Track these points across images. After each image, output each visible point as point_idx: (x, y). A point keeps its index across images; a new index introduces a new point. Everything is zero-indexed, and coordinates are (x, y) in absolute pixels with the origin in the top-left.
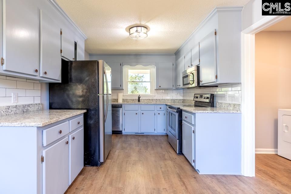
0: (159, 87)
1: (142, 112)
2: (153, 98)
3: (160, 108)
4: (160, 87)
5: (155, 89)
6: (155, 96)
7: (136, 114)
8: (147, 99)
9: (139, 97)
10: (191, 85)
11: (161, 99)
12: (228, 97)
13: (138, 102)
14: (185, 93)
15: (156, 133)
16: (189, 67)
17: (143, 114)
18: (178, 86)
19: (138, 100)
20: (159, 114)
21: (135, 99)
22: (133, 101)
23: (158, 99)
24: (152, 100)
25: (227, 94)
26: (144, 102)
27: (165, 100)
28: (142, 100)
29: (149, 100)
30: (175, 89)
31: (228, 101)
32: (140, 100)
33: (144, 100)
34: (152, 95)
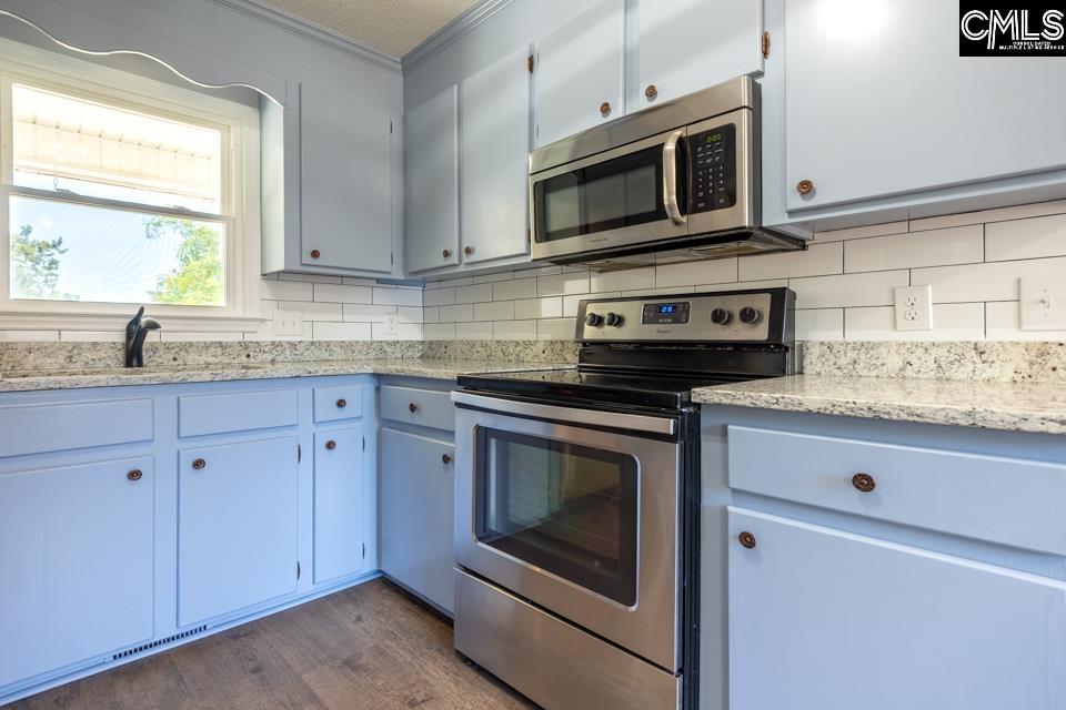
0: (308, 259)
1: (191, 452)
2: (248, 338)
3: (341, 404)
4: (315, 254)
5: (277, 264)
6: (262, 320)
7: (134, 475)
8: (207, 346)
9: (143, 326)
10: (677, 223)
11: (307, 338)
12: (931, 306)
13: (128, 364)
14: (436, 309)
15: (305, 590)
16: (605, 109)
17: (198, 464)
18: (446, 254)
19: (121, 355)
20: (330, 445)
21: (95, 344)
22: (70, 357)
23: (288, 343)
24: (245, 346)
25: (930, 287)
26: (173, 363)
27: (332, 347)
28: (168, 347)
29: (219, 350)
30: (402, 278)
31: (931, 327)
32: (151, 353)
33: (177, 349)
34: (238, 313)
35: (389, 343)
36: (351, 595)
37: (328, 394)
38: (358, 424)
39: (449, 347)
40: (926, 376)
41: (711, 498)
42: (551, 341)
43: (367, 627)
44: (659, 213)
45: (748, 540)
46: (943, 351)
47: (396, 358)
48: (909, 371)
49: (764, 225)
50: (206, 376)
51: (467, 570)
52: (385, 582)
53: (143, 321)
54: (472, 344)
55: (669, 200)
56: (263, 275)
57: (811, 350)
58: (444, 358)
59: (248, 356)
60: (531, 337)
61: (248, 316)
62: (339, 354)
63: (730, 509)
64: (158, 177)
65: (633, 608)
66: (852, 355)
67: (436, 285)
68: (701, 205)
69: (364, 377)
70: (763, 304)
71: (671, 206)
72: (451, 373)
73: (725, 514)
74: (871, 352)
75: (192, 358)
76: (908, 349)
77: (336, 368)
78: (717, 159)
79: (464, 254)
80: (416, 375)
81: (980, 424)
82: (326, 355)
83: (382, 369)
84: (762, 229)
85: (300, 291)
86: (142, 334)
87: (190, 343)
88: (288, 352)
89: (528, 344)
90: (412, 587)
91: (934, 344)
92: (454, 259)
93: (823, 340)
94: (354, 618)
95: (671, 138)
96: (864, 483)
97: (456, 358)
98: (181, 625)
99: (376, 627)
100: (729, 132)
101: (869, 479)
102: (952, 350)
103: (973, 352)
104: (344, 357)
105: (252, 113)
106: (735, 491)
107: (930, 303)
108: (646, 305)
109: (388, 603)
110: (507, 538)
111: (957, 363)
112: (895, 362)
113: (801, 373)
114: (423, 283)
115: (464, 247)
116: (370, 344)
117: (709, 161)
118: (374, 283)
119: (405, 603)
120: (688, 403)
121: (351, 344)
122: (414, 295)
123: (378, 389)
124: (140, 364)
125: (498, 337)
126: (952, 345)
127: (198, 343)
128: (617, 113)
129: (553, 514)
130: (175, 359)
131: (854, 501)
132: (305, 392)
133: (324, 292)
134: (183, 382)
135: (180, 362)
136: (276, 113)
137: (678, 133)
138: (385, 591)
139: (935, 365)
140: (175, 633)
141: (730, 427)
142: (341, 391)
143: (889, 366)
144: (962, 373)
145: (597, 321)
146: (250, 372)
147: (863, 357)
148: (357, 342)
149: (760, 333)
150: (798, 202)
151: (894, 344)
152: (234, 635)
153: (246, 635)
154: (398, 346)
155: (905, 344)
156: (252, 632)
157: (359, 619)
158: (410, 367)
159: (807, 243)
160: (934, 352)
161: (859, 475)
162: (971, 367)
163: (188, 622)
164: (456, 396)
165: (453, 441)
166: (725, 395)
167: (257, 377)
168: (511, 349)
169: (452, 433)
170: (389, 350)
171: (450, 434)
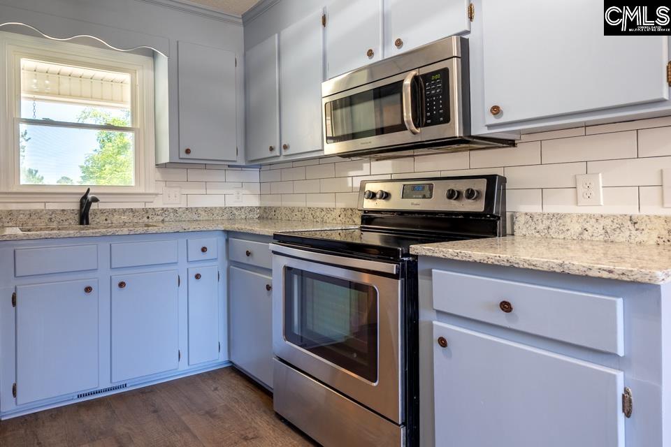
0: (183, 155)
1: (118, 277)
2: (148, 206)
3: (204, 250)
4: (188, 151)
5: (165, 158)
6: (157, 194)
7: (88, 289)
8: (124, 211)
9: (90, 200)
10: (414, 133)
11: (184, 206)
12: (601, 189)
13: (81, 223)
14: (269, 184)
15: (183, 369)
16: (370, 53)
17: (122, 285)
18: (272, 149)
19: (77, 218)
20: (198, 276)
21: (63, 210)
22: (51, 219)
23: (172, 209)
24: (146, 211)
25: (600, 175)
26: (105, 222)
27: (199, 211)
28: (102, 211)
29: (131, 214)
30: (244, 164)
31: (602, 204)
32: (93, 216)
33: (107, 214)
34: (142, 190)
35: (236, 208)
36: (212, 375)
37: (196, 244)
38: (215, 263)
39: (277, 212)
40: (597, 239)
41: (425, 316)
42: (345, 209)
43: (220, 394)
44: (401, 127)
45: (443, 342)
46: (608, 222)
47: (242, 219)
48: (586, 236)
49: (472, 134)
50: (125, 231)
51: (281, 360)
52: (234, 369)
53: (90, 196)
54: (292, 210)
55: (407, 117)
56: (156, 165)
57: (519, 219)
58: (274, 219)
59: (148, 218)
60: (331, 205)
61: (147, 192)
62: (204, 216)
63: (435, 323)
64: (92, 98)
65: (375, 384)
66: (547, 223)
67: (268, 167)
68: (429, 121)
69: (217, 233)
70: (482, 186)
71: (408, 122)
72: (269, 231)
73: (431, 325)
74: (560, 221)
75: (116, 219)
76: (585, 219)
77: (202, 227)
78: (438, 91)
79: (283, 150)
80: (250, 232)
81: (567, 272)
82: (195, 217)
83: (229, 227)
84: (471, 136)
85: (180, 174)
86: (89, 204)
87: (115, 209)
88: (172, 214)
89: (329, 210)
90: (249, 371)
91: (602, 216)
92: (277, 152)
93: (527, 211)
94: (213, 389)
95: (408, 76)
96: (506, 307)
97: (281, 219)
98: (113, 381)
99: (226, 394)
100: (445, 73)
101: (508, 304)
102: (615, 221)
103: (629, 223)
104: (207, 218)
105: (149, 60)
106: (438, 312)
107: (601, 185)
108: (404, 185)
109: (235, 382)
110: (322, 348)
111: (618, 230)
112: (576, 228)
113: (513, 235)
114: (260, 166)
115: (283, 144)
116: (224, 209)
117: (433, 92)
118: (227, 168)
119: (246, 383)
120: (408, 255)
121: (211, 209)
122: (254, 174)
123: (227, 241)
124: (88, 223)
125: (310, 204)
126: (614, 218)
127: (119, 209)
128: (378, 57)
129: (354, 334)
130: (106, 220)
131: (501, 318)
132: (182, 241)
133: (194, 175)
134: (113, 235)
135: (109, 221)
136: (163, 61)
137: (413, 73)
138: (233, 374)
139: (603, 231)
140: (109, 386)
141: (433, 270)
142: (204, 242)
143: (572, 231)
144: (621, 237)
145: (373, 196)
146: (150, 228)
147: (554, 224)
148: (216, 208)
149: (478, 206)
150: (492, 120)
151: (575, 215)
152: (142, 391)
153: (149, 392)
154: (243, 210)
155: (582, 215)
156: (152, 391)
157: (216, 389)
158: (246, 227)
159: (516, 142)
160: (603, 222)
161: (504, 302)
162: (628, 233)
163: (117, 380)
164: (273, 246)
165: (271, 275)
166: (428, 250)
167: (154, 232)
168: (318, 214)
169: (271, 270)
170: (237, 213)
171: (269, 271)
